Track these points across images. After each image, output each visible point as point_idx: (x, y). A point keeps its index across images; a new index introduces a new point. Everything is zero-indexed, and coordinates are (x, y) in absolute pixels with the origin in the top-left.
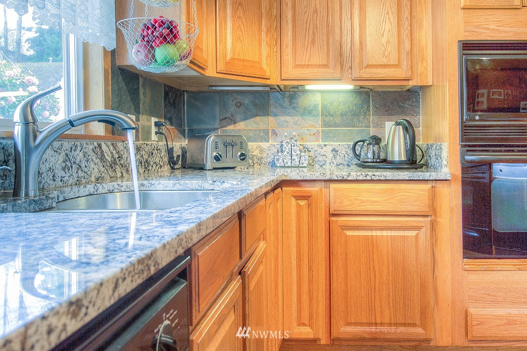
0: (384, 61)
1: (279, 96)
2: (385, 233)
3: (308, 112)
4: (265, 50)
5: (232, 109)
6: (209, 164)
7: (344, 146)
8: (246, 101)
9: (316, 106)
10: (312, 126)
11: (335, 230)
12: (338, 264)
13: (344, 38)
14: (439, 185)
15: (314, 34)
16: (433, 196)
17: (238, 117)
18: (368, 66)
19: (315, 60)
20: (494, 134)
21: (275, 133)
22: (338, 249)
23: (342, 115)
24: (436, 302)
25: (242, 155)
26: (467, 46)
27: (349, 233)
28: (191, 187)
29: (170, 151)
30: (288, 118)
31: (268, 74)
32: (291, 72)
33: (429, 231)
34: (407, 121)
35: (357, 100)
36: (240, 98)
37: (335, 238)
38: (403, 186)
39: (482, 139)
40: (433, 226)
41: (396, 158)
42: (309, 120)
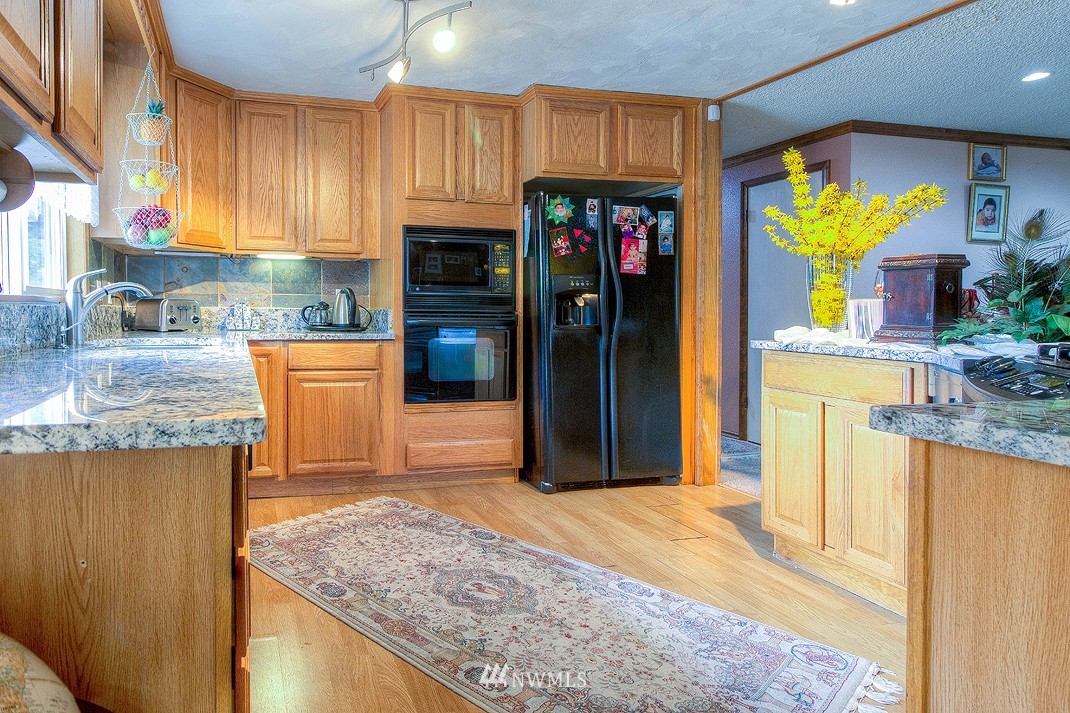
0: (337, 236)
1: (229, 262)
2: (337, 384)
3: (259, 279)
4: (222, 222)
5: (178, 273)
6: (164, 328)
7: (295, 312)
8: (193, 266)
9: (267, 273)
10: (263, 292)
11: (292, 382)
12: (295, 412)
13: (299, 213)
14: (385, 344)
15: (269, 208)
16: (380, 354)
17: (184, 281)
18: (322, 240)
19: (270, 233)
20: (432, 302)
21: (223, 298)
22: (295, 399)
23: (293, 282)
24: (382, 440)
25: (195, 318)
26: (409, 230)
27: (306, 385)
28: (177, 343)
29: (123, 314)
30: (238, 284)
31: (224, 244)
32: (246, 243)
33: (375, 384)
34: (350, 290)
35: (309, 269)
36: (186, 263)
37: (292, 389)
38: (355, 345)
39: (423, 307)
40: (380, 377)
41: (342, 322)
42: (260, 286)
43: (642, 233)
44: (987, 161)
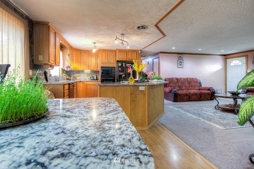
4: (79, 66)
6: (72, 80)
7: (89, 78)
11: (87, 86)
13: (89, 65)
14: (98, 82)
15: (85, 64)
17: (75, 74)
18: (92, 68)
19: (85, 67)
21: (80, 76)
22: (87, 89)
23: (89, 74)
29: (67, 78)
30: (82, 74)
32: (82, 69)
34: (96, 75)
35: (91, 72)
36: (76, 71)
41: (95, 79)
42: (85, 74)
43: (130, 67)
44: (180, 57)
